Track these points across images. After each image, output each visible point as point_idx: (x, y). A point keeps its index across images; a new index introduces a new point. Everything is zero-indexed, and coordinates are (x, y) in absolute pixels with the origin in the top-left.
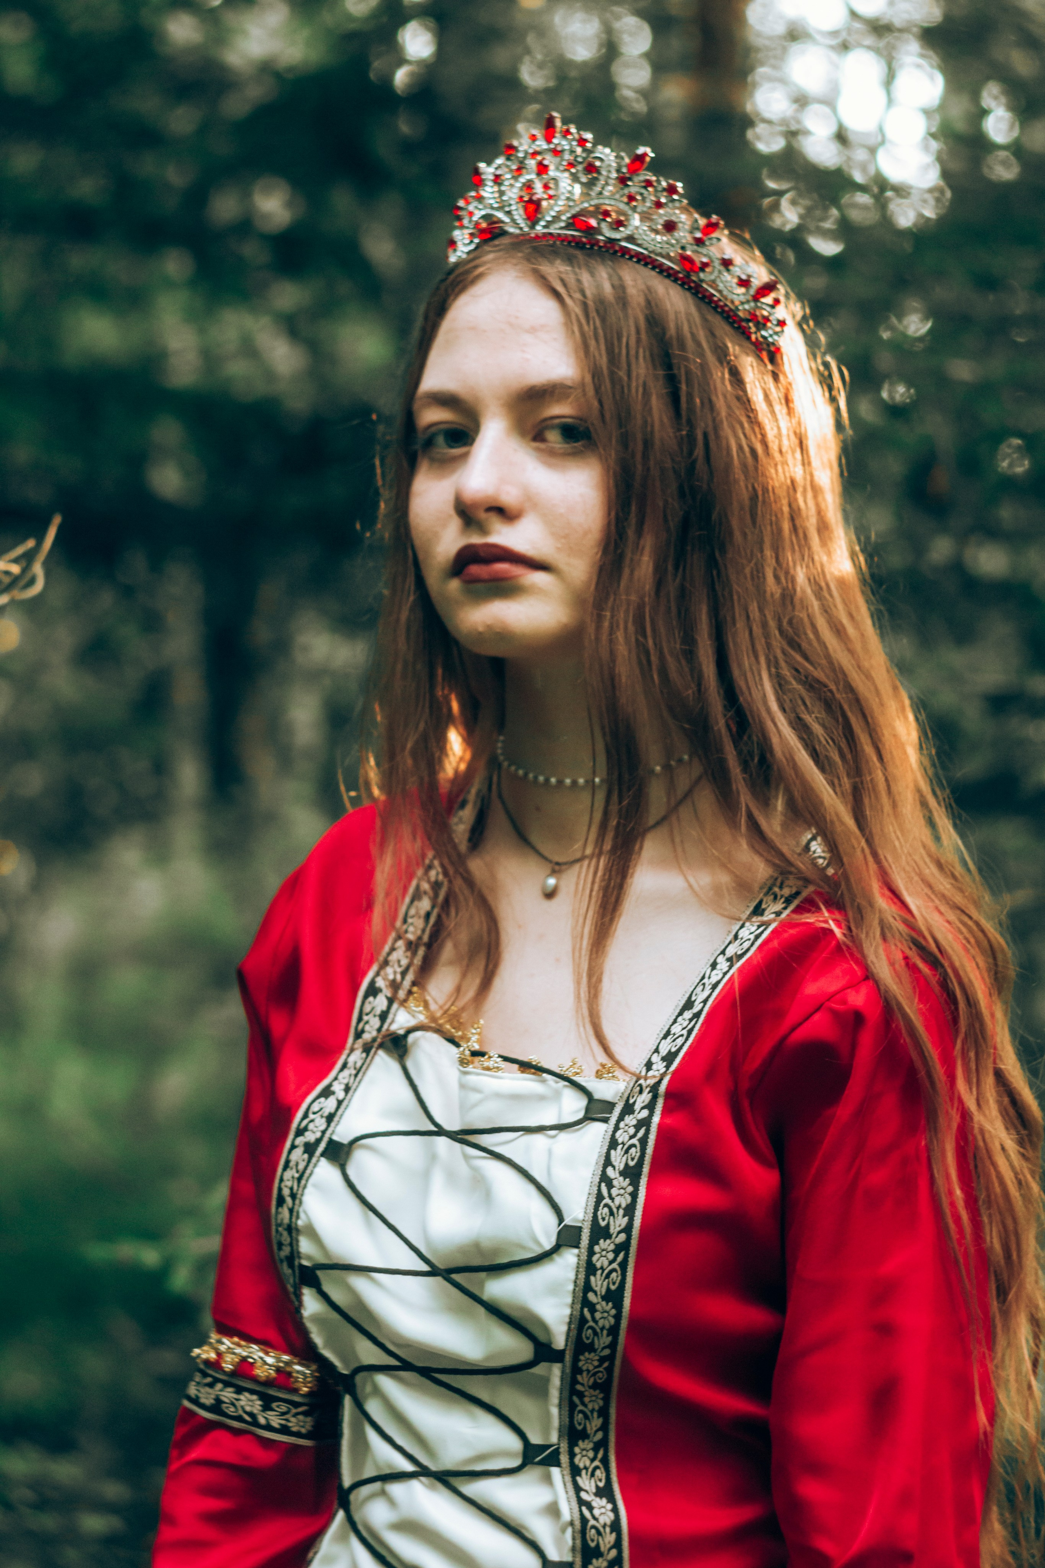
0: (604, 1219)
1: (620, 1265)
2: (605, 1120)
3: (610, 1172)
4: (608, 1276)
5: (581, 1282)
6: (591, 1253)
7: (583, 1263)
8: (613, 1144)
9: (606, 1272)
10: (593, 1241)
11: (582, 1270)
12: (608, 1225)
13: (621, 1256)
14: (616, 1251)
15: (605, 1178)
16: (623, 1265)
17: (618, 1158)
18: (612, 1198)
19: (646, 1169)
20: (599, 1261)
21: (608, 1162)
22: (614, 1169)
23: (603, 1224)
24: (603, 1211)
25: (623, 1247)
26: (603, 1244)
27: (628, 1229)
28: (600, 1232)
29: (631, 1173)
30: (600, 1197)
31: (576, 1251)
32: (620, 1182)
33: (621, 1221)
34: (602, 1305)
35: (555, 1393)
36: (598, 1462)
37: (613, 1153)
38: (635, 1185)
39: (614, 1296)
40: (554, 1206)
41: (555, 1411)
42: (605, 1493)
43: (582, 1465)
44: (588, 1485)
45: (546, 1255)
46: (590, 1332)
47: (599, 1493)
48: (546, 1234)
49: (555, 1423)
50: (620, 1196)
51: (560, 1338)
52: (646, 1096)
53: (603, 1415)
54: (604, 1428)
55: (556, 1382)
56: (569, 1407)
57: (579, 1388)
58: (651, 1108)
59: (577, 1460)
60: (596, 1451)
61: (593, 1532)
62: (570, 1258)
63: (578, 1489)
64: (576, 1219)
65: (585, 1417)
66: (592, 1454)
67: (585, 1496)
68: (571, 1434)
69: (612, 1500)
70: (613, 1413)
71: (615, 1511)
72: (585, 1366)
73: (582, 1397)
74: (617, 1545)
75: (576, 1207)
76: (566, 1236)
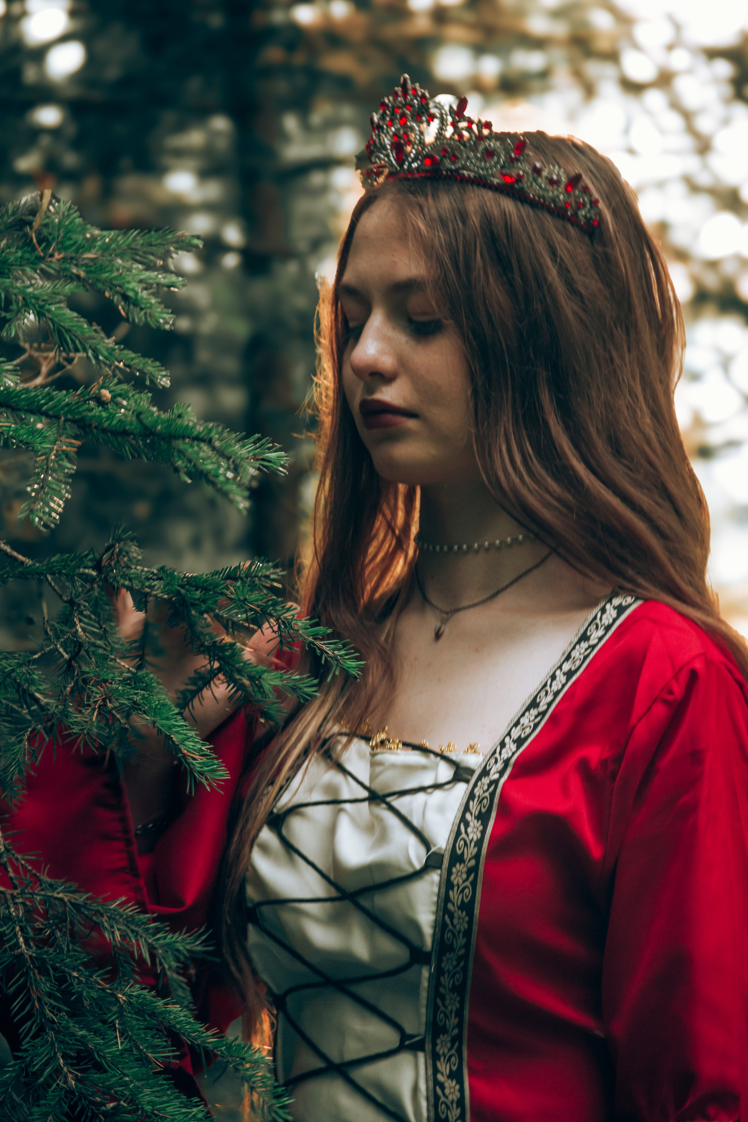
0: (460, 849)
1: (472, 883)
2: (468, 781)
3: (468, 816)
4: (462, 891)
5: (442, 893)
6: (449, 873)
7: (444, 881)
8: (471, 796)
9: (460, 887)
10: (452, 864)
11: (443, 885)
12: (463, 852)
13: (472, 877)
14: (469, 872)
15: (463, 820)
17: (475, 807)
18: (467, 834)
19: (494, 815)
20: (456, 879)
21: (466, 809)
22: (471, 814)
23: (459, 852)
24: (461, 842)
25: (473, 870)
26: (459, 867)
27: (477, 856)
28: (456, 857)
29: (483, 817)
30: (459, 833)
31: (438, 871)
32: (475, 824)
33: (473, 849)
34: (458, 913)
35: (424, 995)
36: (453, 1052)
37: (471, 803)
38: (485, 825)
39: (467, 907)
40: (425, 841)
41: (423, 1011)
42: (456, 1076)
43: (441, 1052)
44: (444, 1067)
45: (417, 875)
46: (450, 934)
47: (452, 1075)
48: (419, 859)
49: (424, 1019)
50: (474, 832)
51: (429, 941)
52: (500, 766)
53: (459, 1013)
54: (460, 1025)
55: (425, 984)
56: (434, 1008)
57: (441, 990)
58: (501, 773)
59: (438, 1048)
60: (453, 1042)
61: (443, 1106)
62: (435, 877)
63: (436, 1071)
64: (440, 849)
65: (446, 1016)
66: (449, 1045)
67: (440, 1077)
68: (436, 1029)
69: (461, 1082)
70: (467, 1011)
71: (462, 1090)
72: (446, 966)
73: (443, 999)
74: (462, 1117)
75: (442, 843)
76: (432, 860)
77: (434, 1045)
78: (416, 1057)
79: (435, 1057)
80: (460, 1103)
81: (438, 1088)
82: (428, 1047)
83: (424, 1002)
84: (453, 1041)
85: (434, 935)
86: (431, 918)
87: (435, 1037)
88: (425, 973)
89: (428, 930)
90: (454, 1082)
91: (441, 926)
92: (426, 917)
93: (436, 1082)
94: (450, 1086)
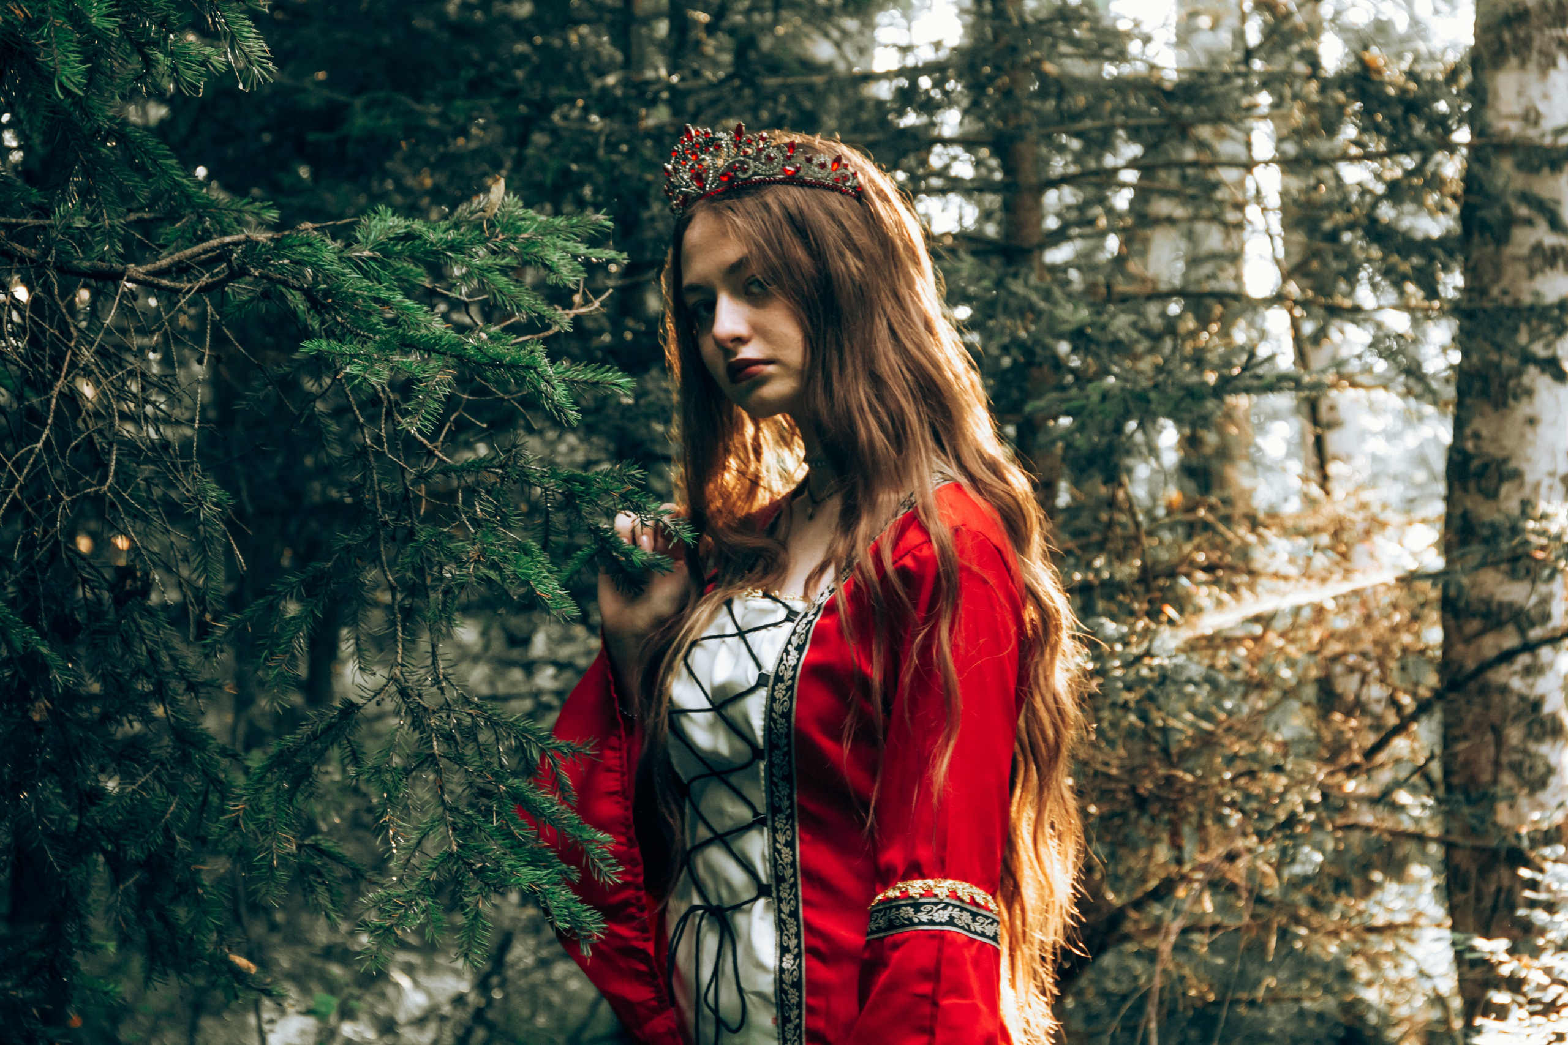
0: (782, 672)
1: (789, 697)
2: (793, 620)
3: (790, 648)
4: (783, 704)
5: (769, 707)
6: (773, 690)
7: (770, 696)
8: (794, 633)
9: (781, 701)
10: (775, 684)
11: (769, 700)
12: (784, 675)
13: (790, 693)
14: (787, 690)
15: (786, 651)
16: (791, 698)
17: (795, 641)
18: (787, 661)
19: (807, 647)
20: (778, 695)
21: (789, 642)
22: (792, 646)
23: (781, 674)
24: (782, 668)
25: (790, 688)
26: (780, 685)
27: (793, 678)
28: (779, 678)
29: (800, 649)
30: (782, 660)
31: (766, 689)
32: (794, 653)
33: (790, 673)
34: (780, 721)
35: (763, 781)
36: (787, 826)
37: (793, 638)
38: (800, 654)
39: (786, 715)
40: (759, 666)
41: (764, 795)
42: (790, 844)
43: (778, 827)
44: (781, 838)
45: (751, 691)
46: (775, 738)
47: (787, 844)
48: (754, 679)
49: (765, 799)
50: (792, 660)
51: (761, 741)
53: (790, 797)
54: (791, 806)
55: (762, 774)
56: (770, 793)
57: (775, 779)
58: (815, 615)
59: (776, 824)
60: (787, 820)
61: (781, 866)
62: (763, 692)
63: (775, 841)
64: (768, 671)
65: (780, 800)
66: (784, 822)
67: (778, 845)
68: (774, 809)
69: (793, 849)
70: (795, 796)
71: (794, 855)
72: (776, 760)
73: (776, 785)
74: (794, 875)
75: (770, 666)
76: (762, 681)
77: (774, 821)
78: (762, 832)
79: (774, 831)
80: (793, 864)
81: (777, 853)
82: (769, 823)
83: (763, 788)
84: (787, 818)
85: (764, 736)
86: (762, 723)
87: (774, 815)
88: (762, 766)
89: (760, 733)
90: (788, 849)
91: (768, 729)
92: (758, 722)
93: (776, 850)
94: (786, 851)
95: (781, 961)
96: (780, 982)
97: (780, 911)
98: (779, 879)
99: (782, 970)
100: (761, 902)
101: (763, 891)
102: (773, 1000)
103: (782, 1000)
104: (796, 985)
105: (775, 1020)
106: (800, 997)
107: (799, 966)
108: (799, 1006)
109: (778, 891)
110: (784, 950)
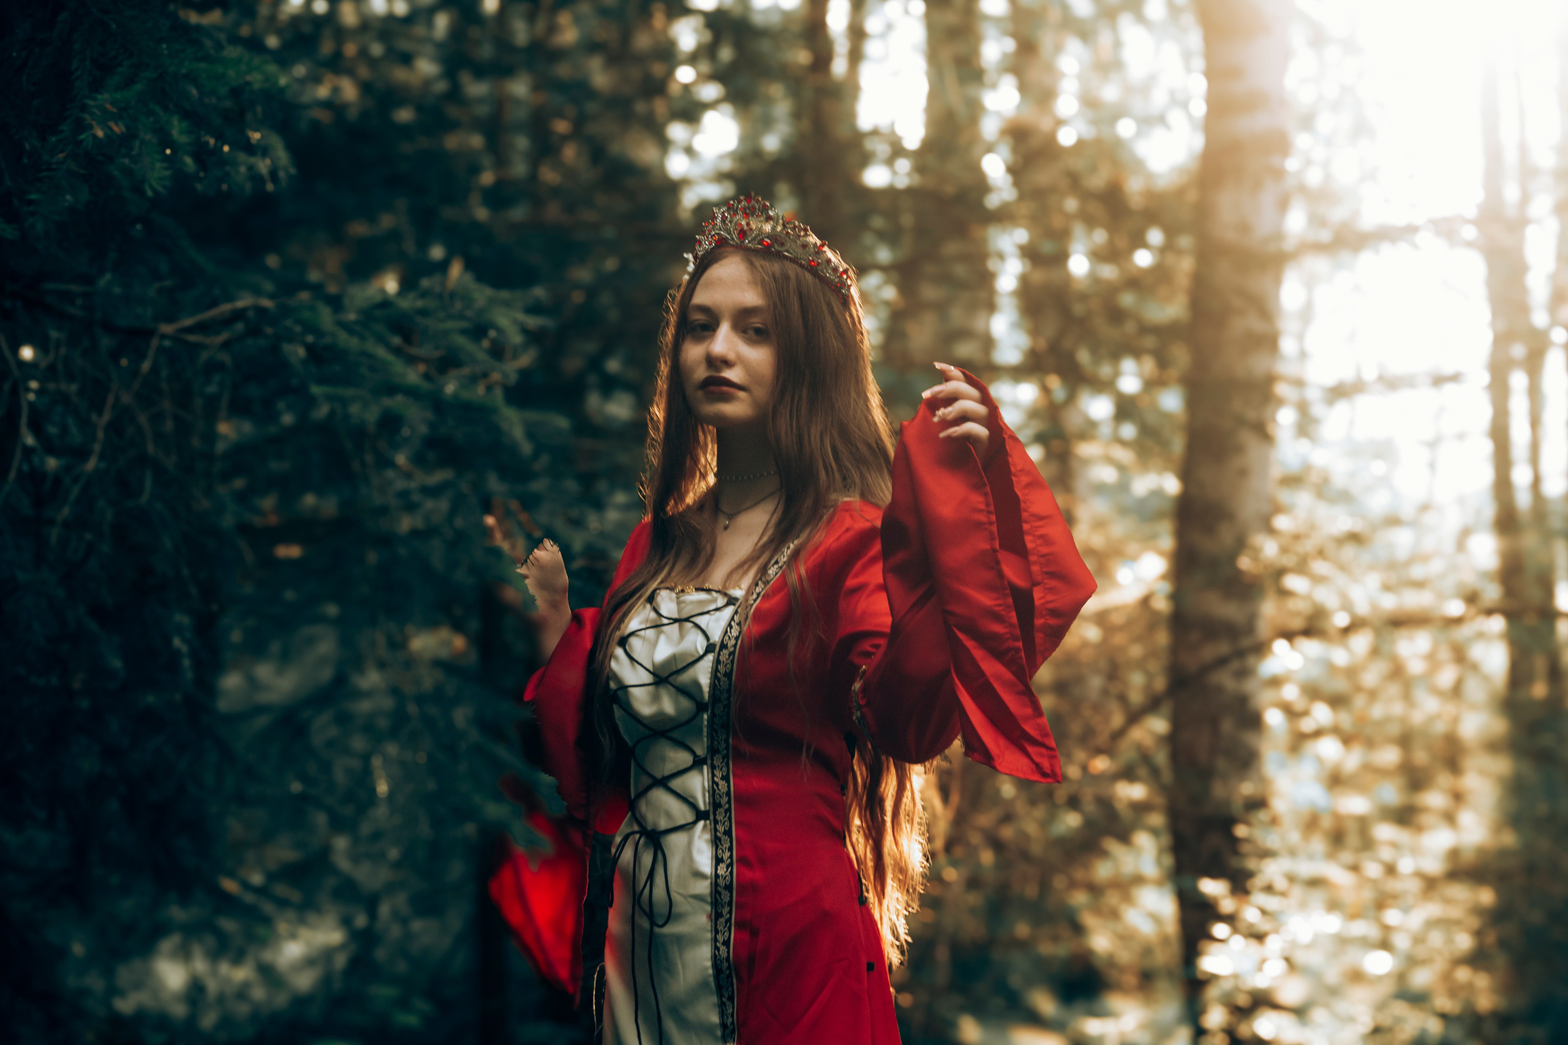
0: (726, 641)
1: (731, 661)
2: (734, 605)
3: (733, 623)
4: (726, 665)
5: (714, 668)
6: (719, 654)
7: (716, 661)
8: (736, 612)
9: (725, 664)
10: (721, 649)
11: (715, 663)
12: (727, 644)
13: (731, 657)
14: (730, 654)
15: (730, 626)
16: (732, 662)
17: (737, 619)
18: (731, 632)
19: (747, 623)
20: (722, 659)
21: (733, 619)
22: (735, 622)
23: (725, 643)
24: (727, 638)
25: (732, 654)
26: (725, 652)
27: (735, 646)
28: (723, 646)
29: (741, 624)
30: (726, 632)
31: (713, 654)
32: (735, 628)
33: (733, 642)
34: (723, 679)
35: (705, 730)
36: (724, 764)
37: (735, 616)
38: (741, 628)
39: (728, 675)
40: (707, 637)
41: (705, 739)
42: (726, 778)
43: (717, 765)
44: (718, 774)
45: (701, 658)
46: (718, 692)
47: (723, 778)
48: (702, 648)
49: (706, 745)
50: (735, 632)
51: (706, 696)
52: (755, 596)
53: (726, 741)
54: (727, 748)
55: (706, 723)
56: (711, 737)
57: (715, 726)
58: (755, 600)
59: (714, 762)
60: (723, 759)
61: (718, 796)
62: (710, 657)
63: (713, 775)
64: (715, 641)
65: (719, 742)
66: (721, 760)
67: (716, 779)
68: (713, 750)
69: (728, 782)
70: (731, 741)
71: (729, 787)
72: (717, 711)
73: (716, 732)
74: (729, 802)
75: (716, 636)
76: (710, 648)
77: (712, 760)
78: (702, 771)
79: (713, 768)
80: (728, 794)
81: (715, 786)
82: (709, 762)
83: (705, 734)
85: (710, 692)
86: (708, 681)
87: (712, 757)
88: (705, 716)
89: (706, 689)
90: (724, 782)
91: (713, 686)
92: (705, 680)
93: (714, 782)
94: (722, 784)
95: (716, 869)
96: (715, 885)
97: (716, 830)
98: (716, 805)
99: (717, 876)
100: (701, 824)
101: (700, 815)
102: (709, 899)
103: (716, 899)
104: (729, 887)
105: (710, 916)
106: (731, 897)
107: (731, 873)
108: (730, 904)
109: (715, 815)
110: (718, 861)
